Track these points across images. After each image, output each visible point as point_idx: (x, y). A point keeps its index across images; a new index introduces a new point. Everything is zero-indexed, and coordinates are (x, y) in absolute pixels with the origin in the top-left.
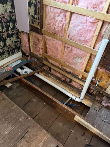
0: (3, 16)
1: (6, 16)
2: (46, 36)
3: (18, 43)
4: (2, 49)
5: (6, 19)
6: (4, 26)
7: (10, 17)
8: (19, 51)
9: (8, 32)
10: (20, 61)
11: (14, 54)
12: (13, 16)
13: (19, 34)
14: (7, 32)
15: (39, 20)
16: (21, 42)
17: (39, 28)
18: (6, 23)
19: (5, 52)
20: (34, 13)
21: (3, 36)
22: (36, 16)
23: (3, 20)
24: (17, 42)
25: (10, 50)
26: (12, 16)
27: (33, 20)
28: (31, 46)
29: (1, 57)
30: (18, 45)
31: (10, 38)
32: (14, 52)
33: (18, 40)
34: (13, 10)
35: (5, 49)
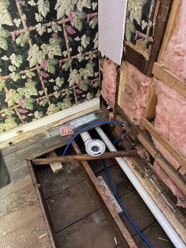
0: (67, 20)
1: (74, 20)
2: (160, 83)
3: (95, 80)
4: (58, 91)
5: (74, 28)
6: (67, 45)
7: (84, 22)
8: (94, 97)
9: (75, 57)
10: (92, 118)
11: (83, 102)
12: (90, 19)
13: (100, 62)
14: (73, 57)
15: (150, 34)
16: (102, 78)
17: (147, 59)
18: (73, 36)
19: (64, 97)
20: (140, 15)
21: (64, 67)
22: (144, 25)
23: (66, 31)
24: (94, 78)
25: (75, 94)
26: (88, 19)
27: (135, 34)
28: (119, 93)
29: (56, 106)
30: (95, 85)
31: (78, 69)
32: (85, 98)
33: (96, 74)
34: (94, 5)
35: (64, 92)
